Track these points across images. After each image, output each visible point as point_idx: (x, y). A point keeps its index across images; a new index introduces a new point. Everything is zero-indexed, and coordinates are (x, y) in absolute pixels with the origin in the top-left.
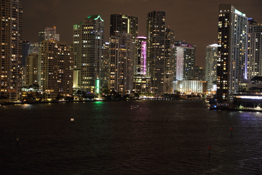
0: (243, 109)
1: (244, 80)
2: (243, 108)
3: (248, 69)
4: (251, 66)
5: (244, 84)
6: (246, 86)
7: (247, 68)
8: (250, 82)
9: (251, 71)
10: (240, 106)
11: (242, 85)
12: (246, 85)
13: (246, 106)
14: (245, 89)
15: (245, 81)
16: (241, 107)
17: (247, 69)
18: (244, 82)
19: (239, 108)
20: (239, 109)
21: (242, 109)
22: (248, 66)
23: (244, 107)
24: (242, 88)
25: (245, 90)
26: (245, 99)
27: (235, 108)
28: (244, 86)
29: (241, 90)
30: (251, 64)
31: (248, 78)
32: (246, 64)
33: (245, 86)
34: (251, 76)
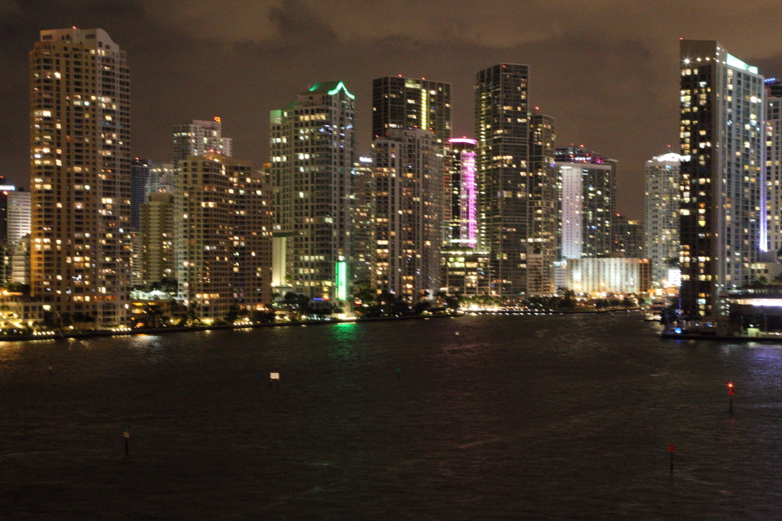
0: (760, 336)
1: (758, 254)
2: (757, 334)
3: (769, 222)
4: (777, 214)
5: (760, 266)
6: (766, 271)
7: (766, 219)
8: (776, 260)
9: (777, 227)
10: (750, 327)
11: (753, 267)
12: (764, 267)
13: (766, 328)
14: (763, 278)
15: (760, 257)
16: (753, 331)
17: (766, 224)
18: (759, 261)
19: (747, 334)
20: (745, 336)
21: (754, 336)
22: (769, 213)
23: (762, 329)
24: (753, 277)
25: (762, 283)
26: (762, 308)
27: (736, 334)
28: (759, 271)
29: (752, 282)
30: (777, 208)
31: (769, 247)
32: (762, 207)
33: (762, 272)
34: (776, 243)
